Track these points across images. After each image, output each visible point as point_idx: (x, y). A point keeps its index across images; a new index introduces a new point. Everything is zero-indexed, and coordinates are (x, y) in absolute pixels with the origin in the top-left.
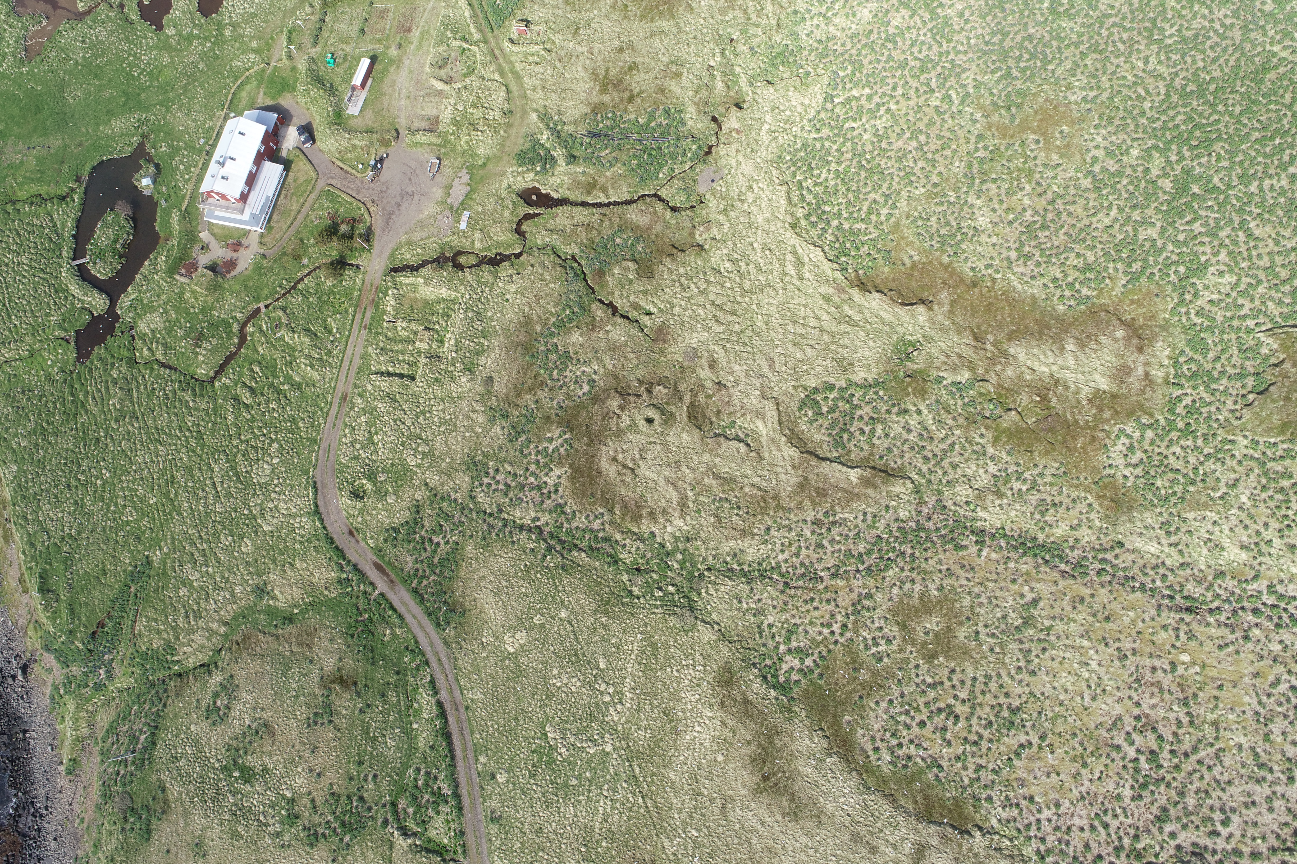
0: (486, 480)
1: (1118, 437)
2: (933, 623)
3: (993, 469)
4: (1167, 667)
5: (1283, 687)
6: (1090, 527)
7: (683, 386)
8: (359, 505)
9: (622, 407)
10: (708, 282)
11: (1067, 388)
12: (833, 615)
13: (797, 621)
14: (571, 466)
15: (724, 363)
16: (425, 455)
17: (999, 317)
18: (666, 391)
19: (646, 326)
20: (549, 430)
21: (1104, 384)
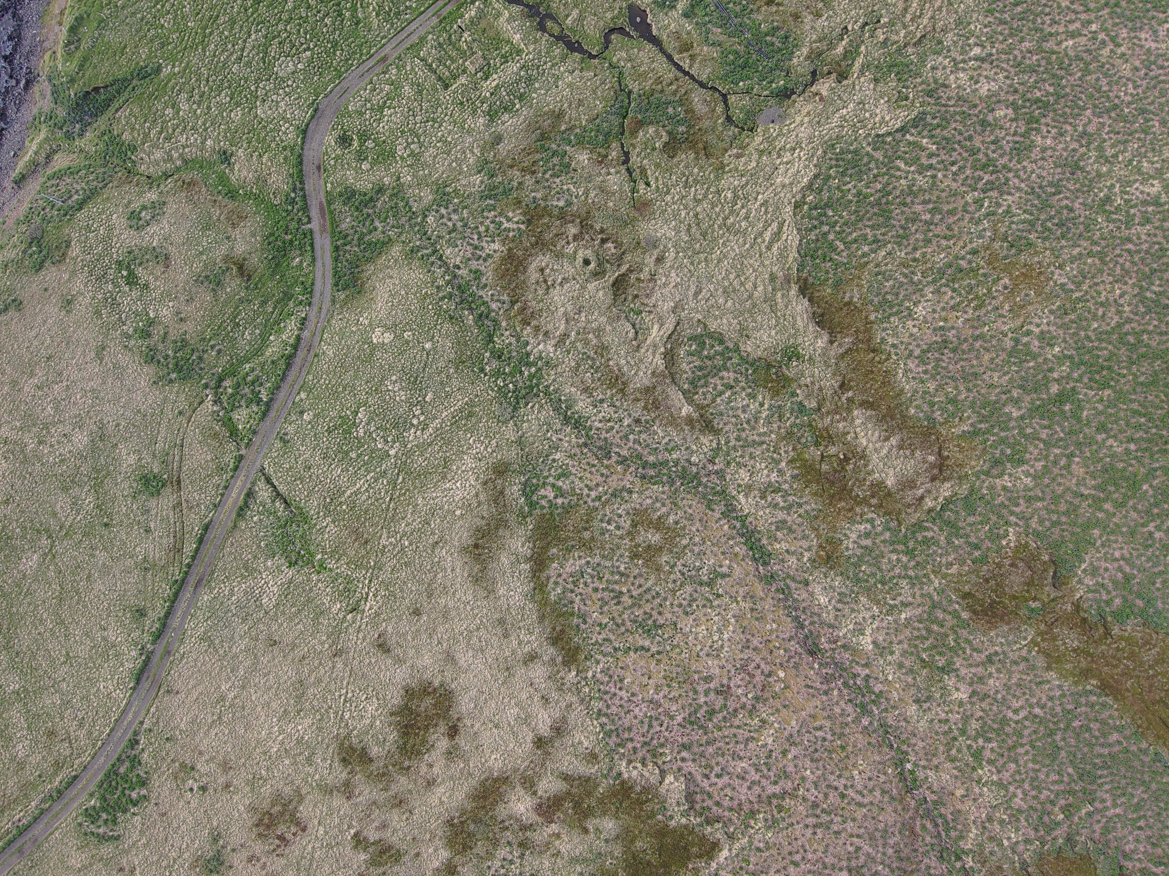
0: (443, 211)
1: (868, 521)
2: (654, 538)
3: (774, 477)
4: (767, 672)
5: (819, 734)
6: (798, 560)
7: (628, 257)
8: (339, 152)
9: (575, 238)
10: (705, 196)
11: (866, 466)
12: (598, 485)
13: (574, 471)
14: (510, 249)
15: (668, 265)
16: (412, 154)
17: (869, 385)
18: (613, 251)
19: (638, 192)
20: (514, 211)
21: (890, 482)
